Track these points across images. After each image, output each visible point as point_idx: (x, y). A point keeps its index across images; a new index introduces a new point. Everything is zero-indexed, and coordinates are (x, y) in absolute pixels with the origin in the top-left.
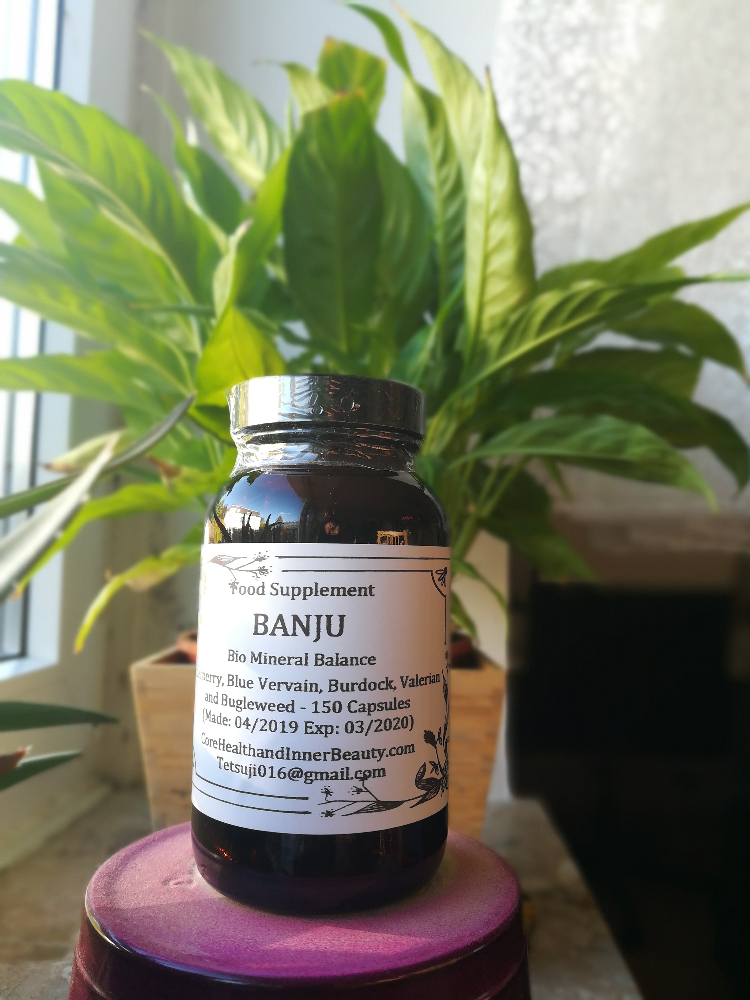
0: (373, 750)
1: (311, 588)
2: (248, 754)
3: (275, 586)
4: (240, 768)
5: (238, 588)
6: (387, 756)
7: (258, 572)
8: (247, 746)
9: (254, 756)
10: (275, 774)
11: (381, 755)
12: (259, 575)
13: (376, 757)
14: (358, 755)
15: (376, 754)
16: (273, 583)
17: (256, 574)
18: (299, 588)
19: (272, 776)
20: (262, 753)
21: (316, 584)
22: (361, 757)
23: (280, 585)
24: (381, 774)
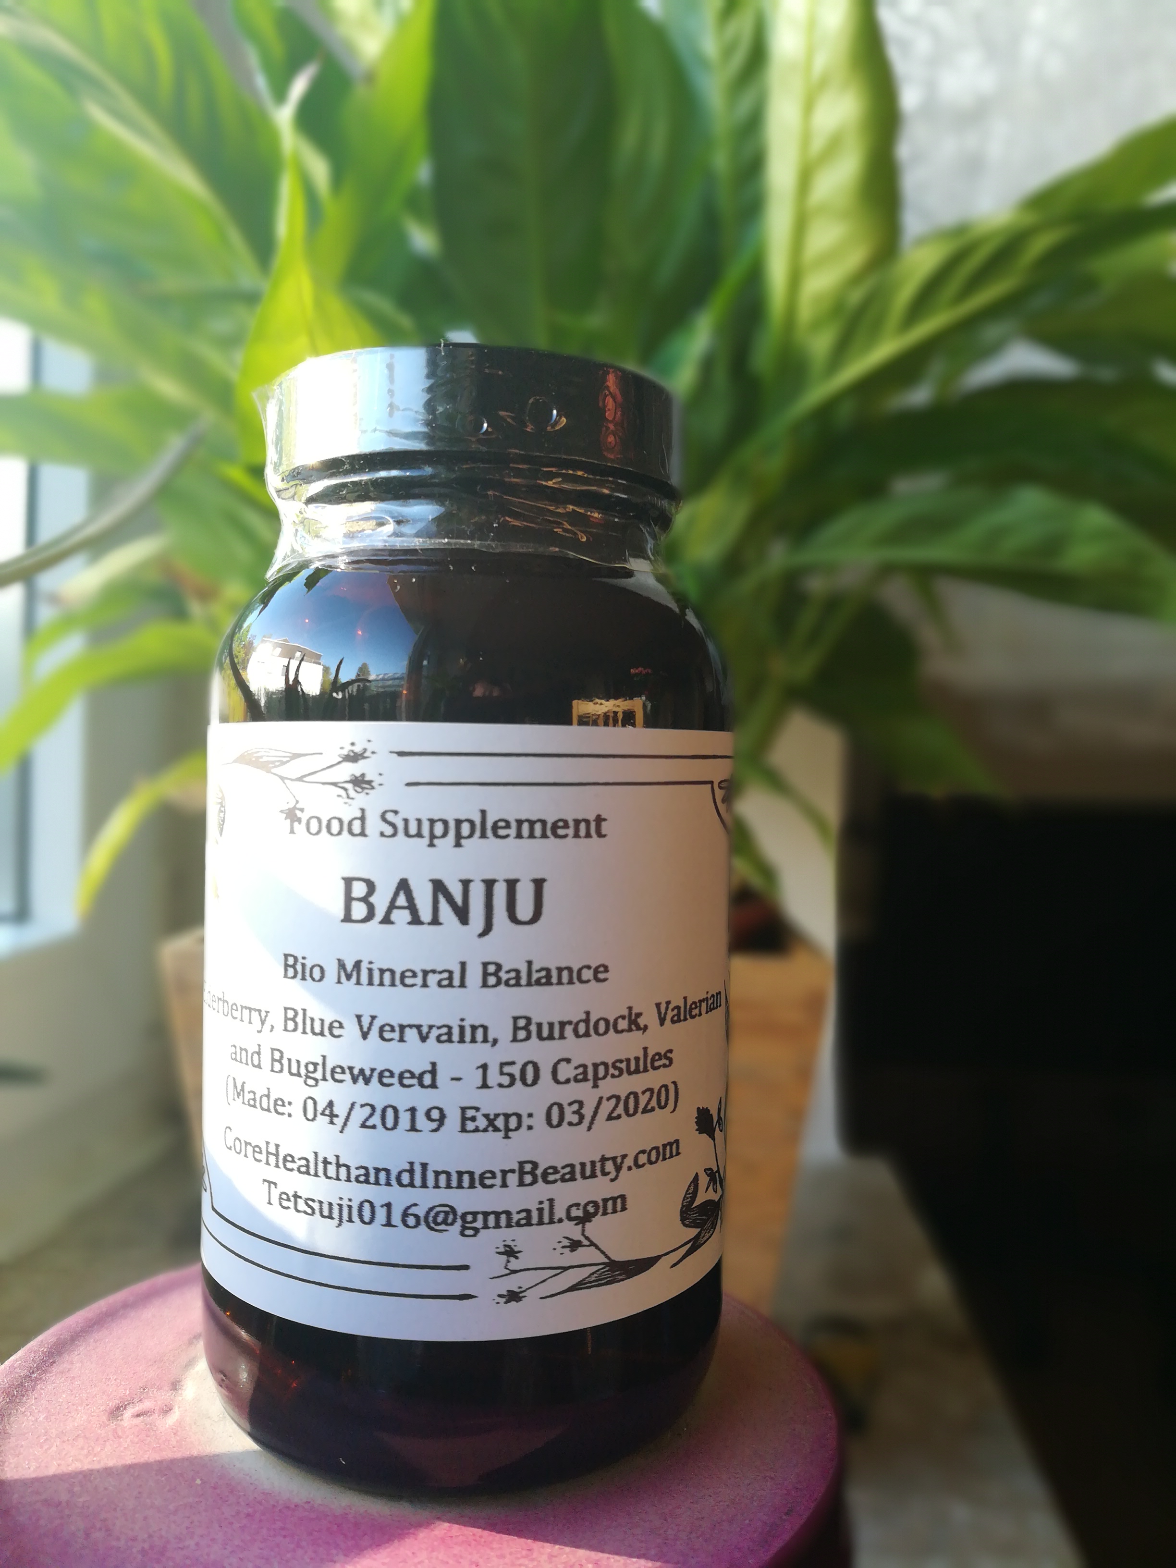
0: (603, 1159)
1: (472, 823)
2: (334, 1177)
3: (390, 817)
4: (316, 1206)
5: (304, 822)
6: (630, 1168)
7: (349, 786)
8: (332, 1159)
9: (348, 1180)
10: (396, 1219)
11: (618, 1169)
12: (352, 793)
13: (608, 1173)
14: (572, 1173)
15: (609, 1166)
16: (385, 812)
17: (345, 789)
18: (445, 823)
19: (389, 1224)
20: (367, 1175)
21: (483, 813)
22: (578, 1175)
23: (402, 815)
24: (619, 1207)
